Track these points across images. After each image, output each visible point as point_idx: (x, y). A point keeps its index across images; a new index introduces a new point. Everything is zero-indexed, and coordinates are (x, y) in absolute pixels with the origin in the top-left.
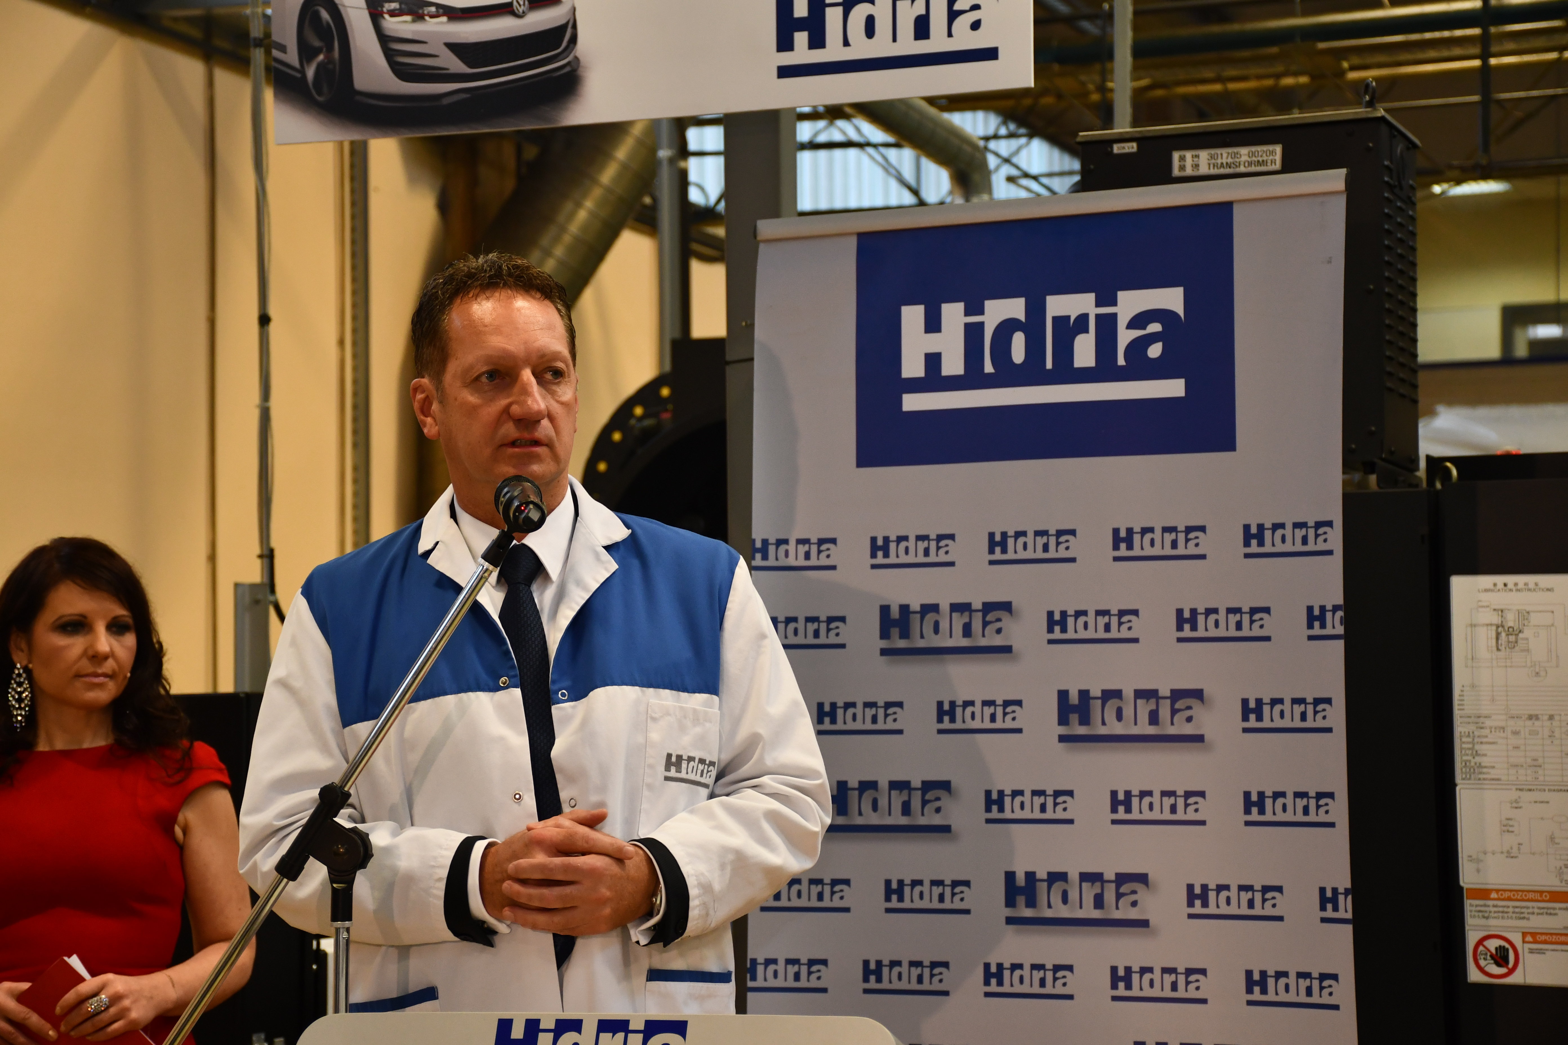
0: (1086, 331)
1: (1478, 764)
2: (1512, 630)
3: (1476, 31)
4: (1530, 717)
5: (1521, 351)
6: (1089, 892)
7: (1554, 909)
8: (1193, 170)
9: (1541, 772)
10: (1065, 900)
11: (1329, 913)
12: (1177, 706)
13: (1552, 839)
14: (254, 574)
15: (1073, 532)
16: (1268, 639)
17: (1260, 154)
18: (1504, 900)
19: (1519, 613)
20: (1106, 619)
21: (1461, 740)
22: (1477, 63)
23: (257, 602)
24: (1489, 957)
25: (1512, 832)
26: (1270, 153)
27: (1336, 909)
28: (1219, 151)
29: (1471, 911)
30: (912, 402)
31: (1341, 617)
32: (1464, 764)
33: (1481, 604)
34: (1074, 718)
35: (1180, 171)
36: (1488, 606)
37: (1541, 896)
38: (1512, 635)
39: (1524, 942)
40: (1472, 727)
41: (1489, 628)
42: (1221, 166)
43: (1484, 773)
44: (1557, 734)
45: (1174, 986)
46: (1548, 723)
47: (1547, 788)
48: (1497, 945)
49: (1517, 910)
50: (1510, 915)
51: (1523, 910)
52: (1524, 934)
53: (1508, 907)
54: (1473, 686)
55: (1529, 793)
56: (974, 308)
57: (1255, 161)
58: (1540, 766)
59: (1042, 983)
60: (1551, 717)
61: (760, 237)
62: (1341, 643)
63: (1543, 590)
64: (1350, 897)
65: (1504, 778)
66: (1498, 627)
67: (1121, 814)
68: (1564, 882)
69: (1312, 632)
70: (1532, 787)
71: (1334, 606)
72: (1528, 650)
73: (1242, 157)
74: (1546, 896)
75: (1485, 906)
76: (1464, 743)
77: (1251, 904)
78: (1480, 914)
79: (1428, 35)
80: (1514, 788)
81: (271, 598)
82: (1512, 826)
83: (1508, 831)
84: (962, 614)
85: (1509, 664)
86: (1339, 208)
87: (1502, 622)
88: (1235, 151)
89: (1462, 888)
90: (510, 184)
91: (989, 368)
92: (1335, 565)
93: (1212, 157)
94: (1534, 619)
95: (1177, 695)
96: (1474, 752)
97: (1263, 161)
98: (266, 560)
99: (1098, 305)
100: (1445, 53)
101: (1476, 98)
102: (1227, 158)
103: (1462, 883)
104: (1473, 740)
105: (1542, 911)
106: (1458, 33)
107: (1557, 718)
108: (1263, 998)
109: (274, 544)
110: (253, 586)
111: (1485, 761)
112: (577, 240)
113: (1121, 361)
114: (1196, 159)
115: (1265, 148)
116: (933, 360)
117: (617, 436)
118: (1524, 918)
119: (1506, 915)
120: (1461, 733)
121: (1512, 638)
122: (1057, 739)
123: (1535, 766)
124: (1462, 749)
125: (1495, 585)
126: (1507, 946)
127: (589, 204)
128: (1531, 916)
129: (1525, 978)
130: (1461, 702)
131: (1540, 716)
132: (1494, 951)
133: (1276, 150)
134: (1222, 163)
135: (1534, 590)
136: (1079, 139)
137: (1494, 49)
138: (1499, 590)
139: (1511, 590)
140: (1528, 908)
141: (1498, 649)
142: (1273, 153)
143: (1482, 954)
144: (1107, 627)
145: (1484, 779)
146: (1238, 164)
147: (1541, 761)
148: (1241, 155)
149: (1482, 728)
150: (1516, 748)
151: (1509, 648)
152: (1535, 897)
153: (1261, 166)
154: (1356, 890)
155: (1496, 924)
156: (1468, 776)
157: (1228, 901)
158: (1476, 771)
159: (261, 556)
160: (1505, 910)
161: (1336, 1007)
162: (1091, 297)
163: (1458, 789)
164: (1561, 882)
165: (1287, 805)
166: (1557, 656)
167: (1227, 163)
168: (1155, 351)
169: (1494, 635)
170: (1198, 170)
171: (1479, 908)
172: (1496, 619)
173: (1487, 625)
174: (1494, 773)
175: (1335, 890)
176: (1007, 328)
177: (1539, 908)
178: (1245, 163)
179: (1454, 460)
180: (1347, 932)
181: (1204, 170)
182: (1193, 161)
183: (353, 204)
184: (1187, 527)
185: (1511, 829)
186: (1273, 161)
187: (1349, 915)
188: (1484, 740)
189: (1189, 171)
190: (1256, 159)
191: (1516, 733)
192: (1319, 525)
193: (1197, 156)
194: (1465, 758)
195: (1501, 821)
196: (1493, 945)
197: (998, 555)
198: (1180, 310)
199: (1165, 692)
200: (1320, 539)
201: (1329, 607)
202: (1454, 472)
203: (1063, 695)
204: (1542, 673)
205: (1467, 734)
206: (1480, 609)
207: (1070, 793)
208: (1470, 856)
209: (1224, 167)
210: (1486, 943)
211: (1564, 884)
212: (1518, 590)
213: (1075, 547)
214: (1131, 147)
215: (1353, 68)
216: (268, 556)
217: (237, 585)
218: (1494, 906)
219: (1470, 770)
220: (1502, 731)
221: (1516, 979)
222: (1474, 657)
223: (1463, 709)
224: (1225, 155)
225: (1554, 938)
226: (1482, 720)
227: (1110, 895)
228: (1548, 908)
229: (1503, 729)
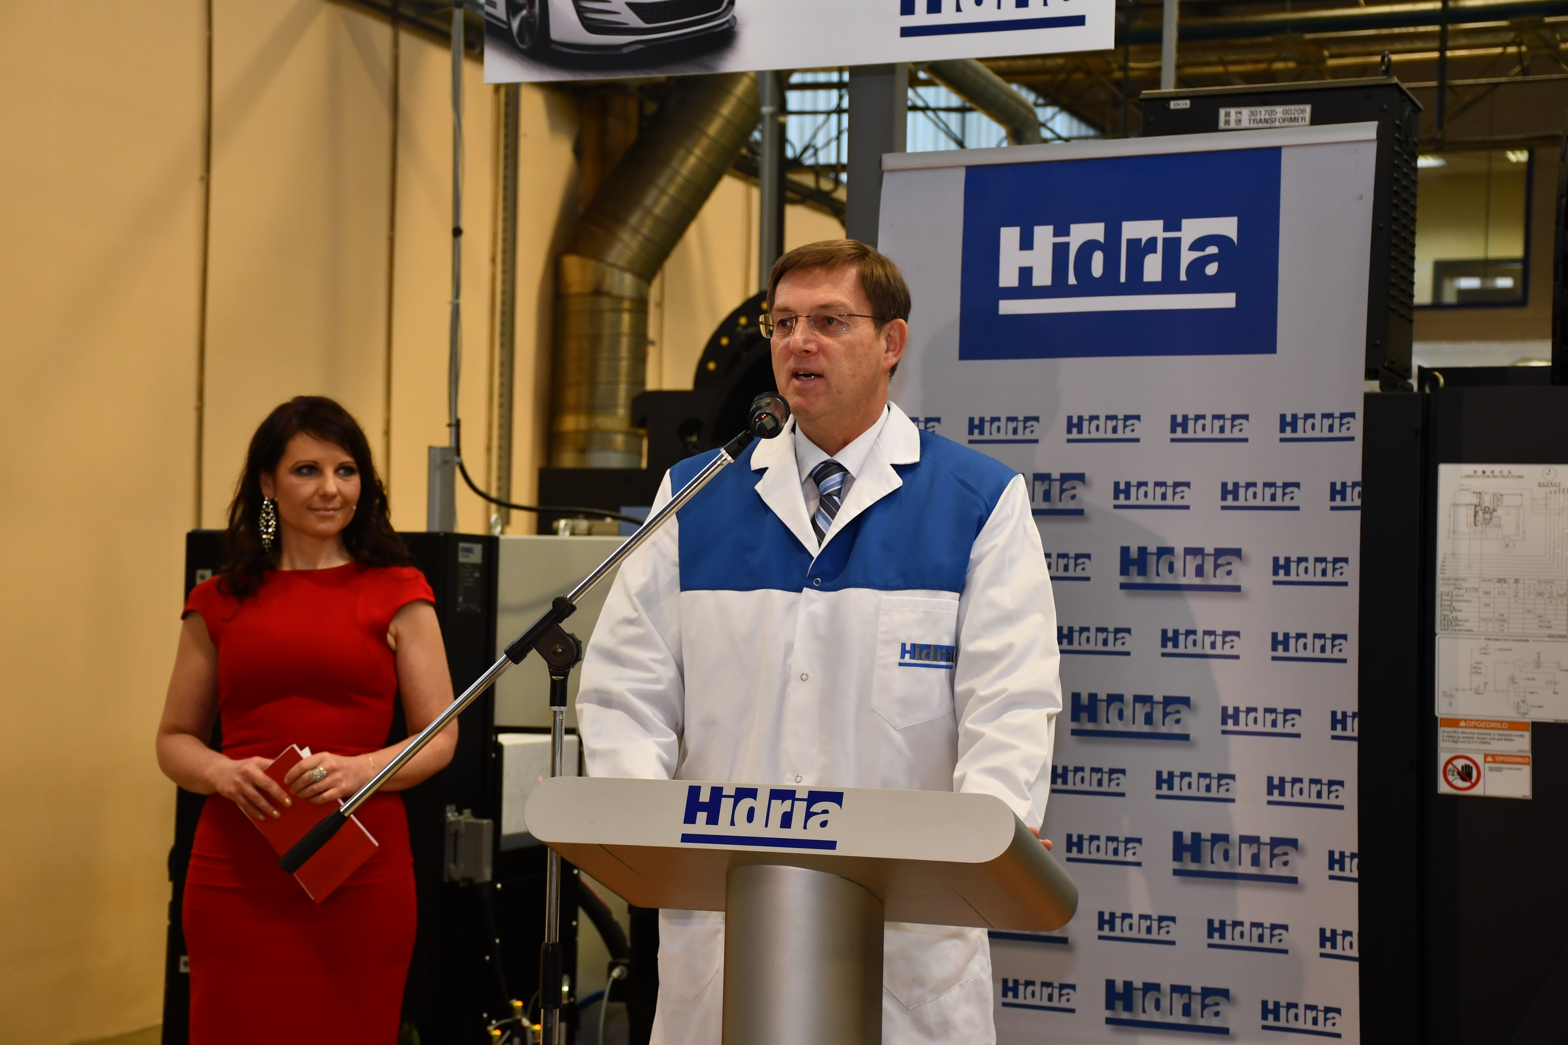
0: (1154, 251)
1: (1455, 618)
2: (1488, 509)
3: (1436, 28)
4: (1499, 581)
5: (1450, 297)
6: (1141, 710)
7: (1511, 735)
8: (1236, 125)
9: (1506, 625)
10: (1121, 716)
11: (1339, 732)
12: (1219, 562)
13: (1512, 680)
14: (444, 439)
15: (1138, 418)
16: (1297, 508)
17: (1293, 112)
18: (1471, 727)
19: (1494, 496)
20: (1163, 489)
21: (1441, 598)
22: (1435, 55)
23: (446, 462)
24: (1456, 774)
25: (1480, 673)
26: (1301, 112)
27: (1344, 728)
28: (1258, 109)
29: (1443, 736)
30: (1007, 307)
31: (1359, 492)
32: (1443, 617)
33: (1463, 487)
34: (1134, 570)
35: (1225, 125)
36: (1468, 490)
37: (1501, 725)
38: (1487, 513)
39: (1485, 762)
40: (1451, 588)
41: (1469, 506)
42: (1259, 122)
43: (1459, 625)
44: (1521, 595)
45: (1208, 788)
46: (1514, 586)
47: (1510, 638)
48: (1464, 764)
49: (1482, 736)
50: (1475, 740)
51: (1486, 736)
52: (1486, 756)
53: (1474, 733)
54: (1454, 554)
55: (1495, 642)
56: (1062, 230)
57: (1288, 118)
58: (1506, 621)
59: (1100, 782)
60: (1517, 581)
61: (884, 167)
62: (1358, 514)
63: (1515, 477)
64: (1356, 720)
65: (1476, 629)
66: (1476, 506)
67: (1170, 648)
68: (1520, 714)
69: (1334, 504)
70: (1498, 638)
71: (1353, 483)
72: (1500, 526)
73: (1278, 114)
74: (1505, 725)
75: (1455, 732)
76: (1444, 600)
77: (1274, 723)
78: (1451, 739)
79: (1396, 30)
80: (1483, 637)
81: (457, 459)
82: (1479, 668)
83: (1477, 673)
84: (1043, 483)
85: (1484, 537)
86: (1370, 154)
87: (1480, 502)
88: (1272, 109)
89: (1436, 718)
90: (633, 134)
91: (1072, 280)
92: (1356, 449)
93: (1252, 113)
94: (1507, 500)
95: (1219, 553)
96: (1452, 609)
97: (1295, 118)
98: (454, 429)
99: (1166, 229)
100: (1409, 46)
101: (1433, 84)
102: (1265, 115)
103: (1436, 714)
104: (1452, 598)
105: (1501, 737)
106: (1422, 29)
107: (1521, 581)
108: (1281, 799)
109: (461, 415)
110: (443, 449)
111: (1460, 616)
112: (688, 181)
113: (1183, 277)
114: (1238, 115)
115: (1297, 107)
116: (1026, 273)
117: (725, 341)
118: (1486, 743)
119: (1472, 740)
120: (1442, 592)
121: (1487, 516)
122: (1118, 586)
123: (1501, 620)
124: (1442, 606)
125: (1475, 472)
126: (1471, 764)
127: (698, 151)
128: (1493, 742)
129: (1484, 791)
130: (1443, 568)
131: (1508, 581)
132: (1460, 769)
133: (1306, 109)
134: (1261, 119)
135: (1508, 477)
136: (1141, 96)
137: (1450, 43)
138: (1478, 476)
139: (1488, 477)
140: (1490, 734)
141: (1475, 525)
142: (1303, 111)
143: (1451, 771)
144: (1164, 496)
145: (1459, 630)
146: (1274, 120)
147: (1506, 616)
148: (1276, 113)
149: (1459, 589)
150: (1487, 605)
151: (1484, 523)
152: (1496, 725)
153: (1293, 121)
154: (1362, 714)
155: (1463, 748)
156: (1446, 628)
157: (1255, 721)
158: (1453, 623)
159: (449, 425)
160: (1471, 736)
161: (1341, 807)
162: (1160, 223)
163: (1437, 638)
164: (1518, 714)
165: (1308, 644)
166: (1524, 532)
167: (1265, 119)
168: (1212, 269)
169: (1473, 513)
170: (1240, 124)
171: (1449, 734)
172: (1474, 500)
173: (1467, 505)
174: (1467, 626)
175: (1344, 714)
176: (1088, 248)
177: (1500, 735)
178: (1279, 120)
179: (1442, 370)
180: (1353, 747)
181: (1245, 124)
182: (1236, 116)
183: (506, 147)
184: (1233, 416)
185: (1479, 671)
186: (1304, 118)
187: (1355, 734)
188: (1461, 598)
189: (1233, 125)
190: (1289, 116)
191: (1487, 593)
192: (1343, 416)
193: (1240, 113)
194: (1444, 613)
195: (1471, 665)
196: (1460, 764)
197: (1075, 435)
198: (1234, 236)
199: (1209, 550)
200: (1344, 428)
201: (1349, 483)
202: (1442, 380)
203: (1125, 551)
204: (1511, 545)
205: (1447, 593)
206: (1463, 492)
207: (1128, 631)
208: (1445, 692)
209: (1262, 123)
210: (1455, 762)
211: (1520, 715)
212: (1494, 477)
213: (1139, 429)
214: (1185, 104)
215: (1332, 56)
216: (456, 426)
217: (431, 448)
218: (1462, 733)
219: (1448, 623)
220: (1476, 591)
221: (1477, 791)
222: (1455, 530)
223: (1444, 573)
224: (1263, 113)
225: (1510, 759)
226: (1460, 582)
227: (1158, 714)
228: (1506, 735)
229: (1477, 590)
